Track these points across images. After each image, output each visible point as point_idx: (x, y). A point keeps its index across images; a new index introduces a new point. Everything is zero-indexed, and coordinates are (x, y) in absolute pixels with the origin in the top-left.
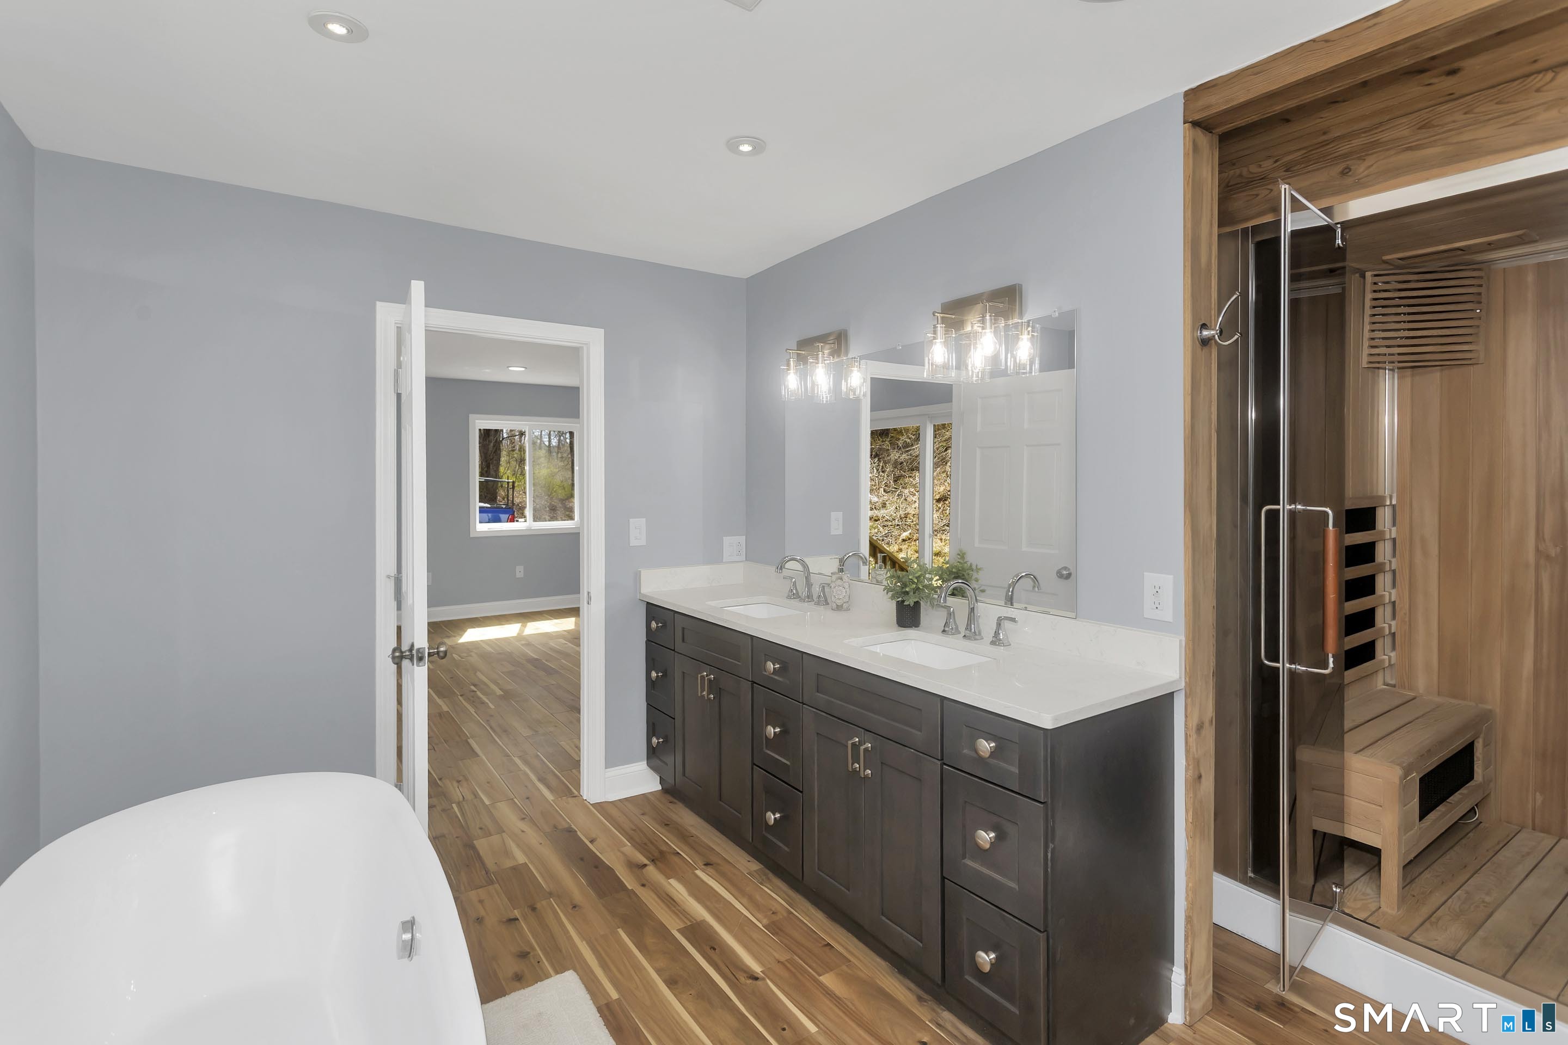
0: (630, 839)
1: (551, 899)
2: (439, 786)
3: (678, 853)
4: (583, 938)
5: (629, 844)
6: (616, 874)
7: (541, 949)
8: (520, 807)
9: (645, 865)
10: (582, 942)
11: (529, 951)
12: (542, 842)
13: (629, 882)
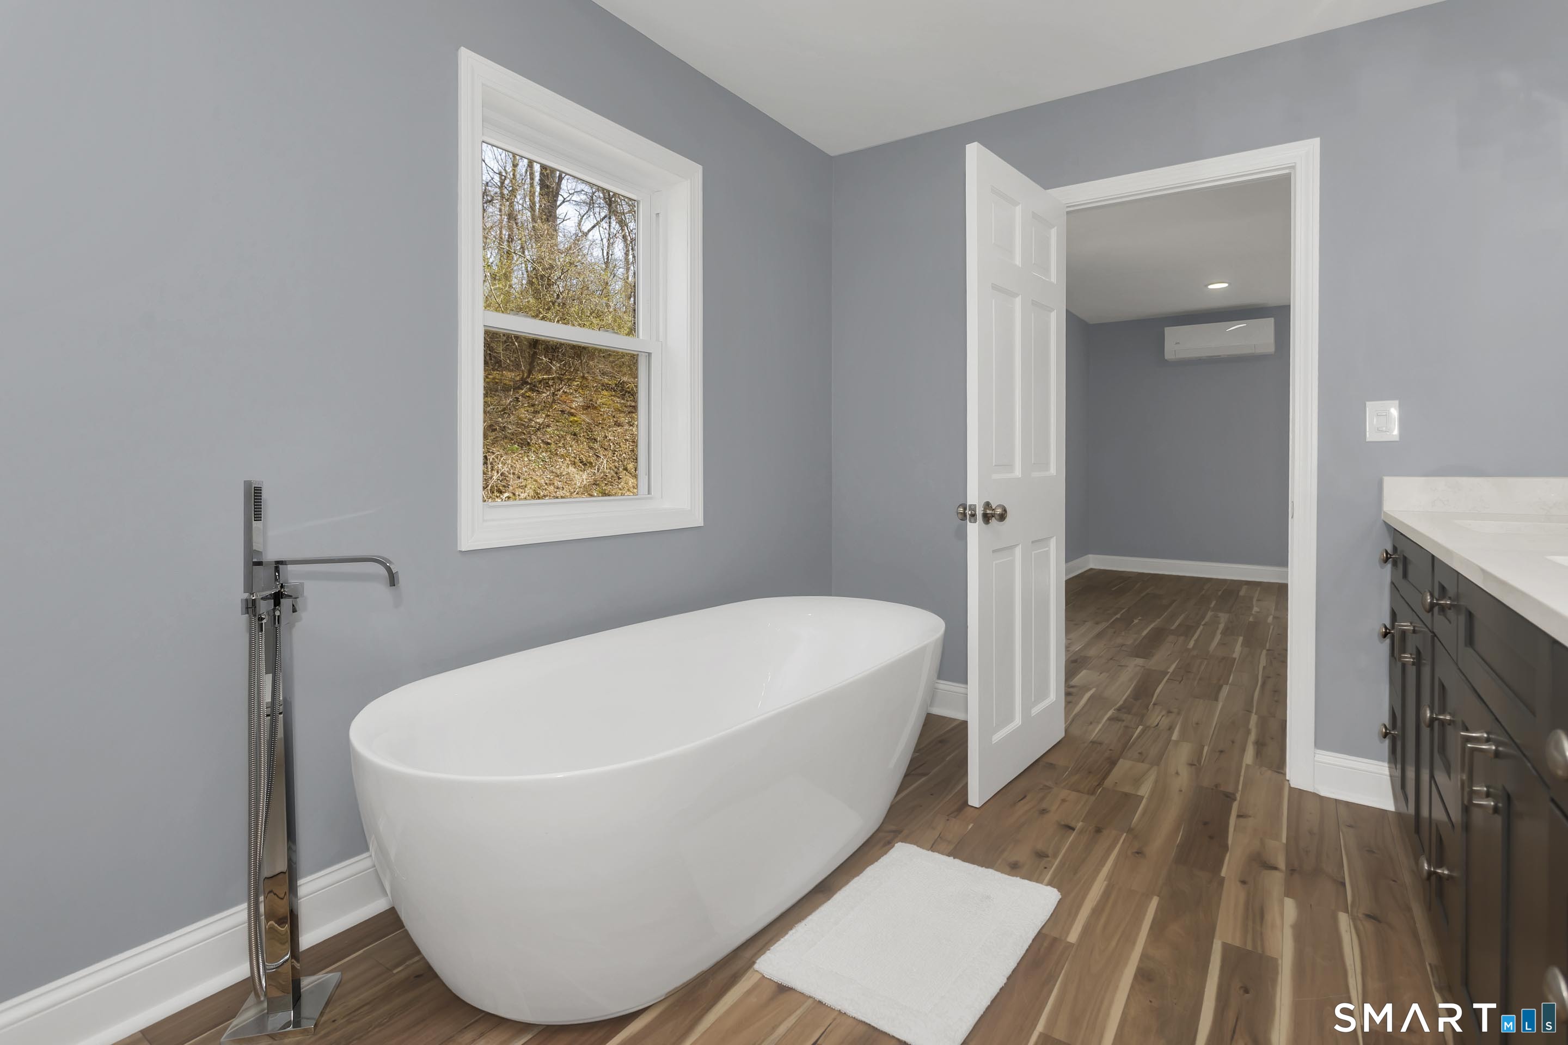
0: (1294, 838)
1: (1125, 834)
2: (1147, 708)
3: (1343, 884)
4: (1110, 878)
5: (1284, 840)
6: (1225, 856)
7: (1061, 861)
8: (1202, 754)
9: (1276, 868)
10: (1105, 880)
11: (1050, 855)
12: (1183, 791)
13: (1230, 868)
